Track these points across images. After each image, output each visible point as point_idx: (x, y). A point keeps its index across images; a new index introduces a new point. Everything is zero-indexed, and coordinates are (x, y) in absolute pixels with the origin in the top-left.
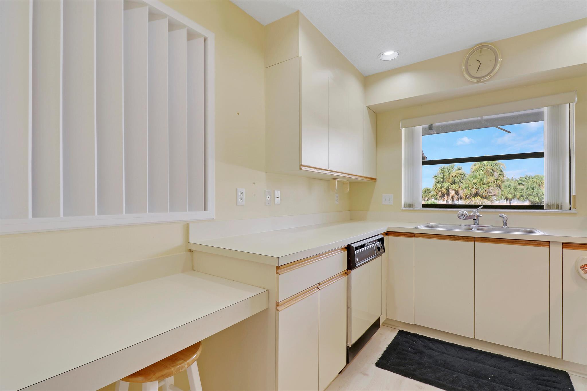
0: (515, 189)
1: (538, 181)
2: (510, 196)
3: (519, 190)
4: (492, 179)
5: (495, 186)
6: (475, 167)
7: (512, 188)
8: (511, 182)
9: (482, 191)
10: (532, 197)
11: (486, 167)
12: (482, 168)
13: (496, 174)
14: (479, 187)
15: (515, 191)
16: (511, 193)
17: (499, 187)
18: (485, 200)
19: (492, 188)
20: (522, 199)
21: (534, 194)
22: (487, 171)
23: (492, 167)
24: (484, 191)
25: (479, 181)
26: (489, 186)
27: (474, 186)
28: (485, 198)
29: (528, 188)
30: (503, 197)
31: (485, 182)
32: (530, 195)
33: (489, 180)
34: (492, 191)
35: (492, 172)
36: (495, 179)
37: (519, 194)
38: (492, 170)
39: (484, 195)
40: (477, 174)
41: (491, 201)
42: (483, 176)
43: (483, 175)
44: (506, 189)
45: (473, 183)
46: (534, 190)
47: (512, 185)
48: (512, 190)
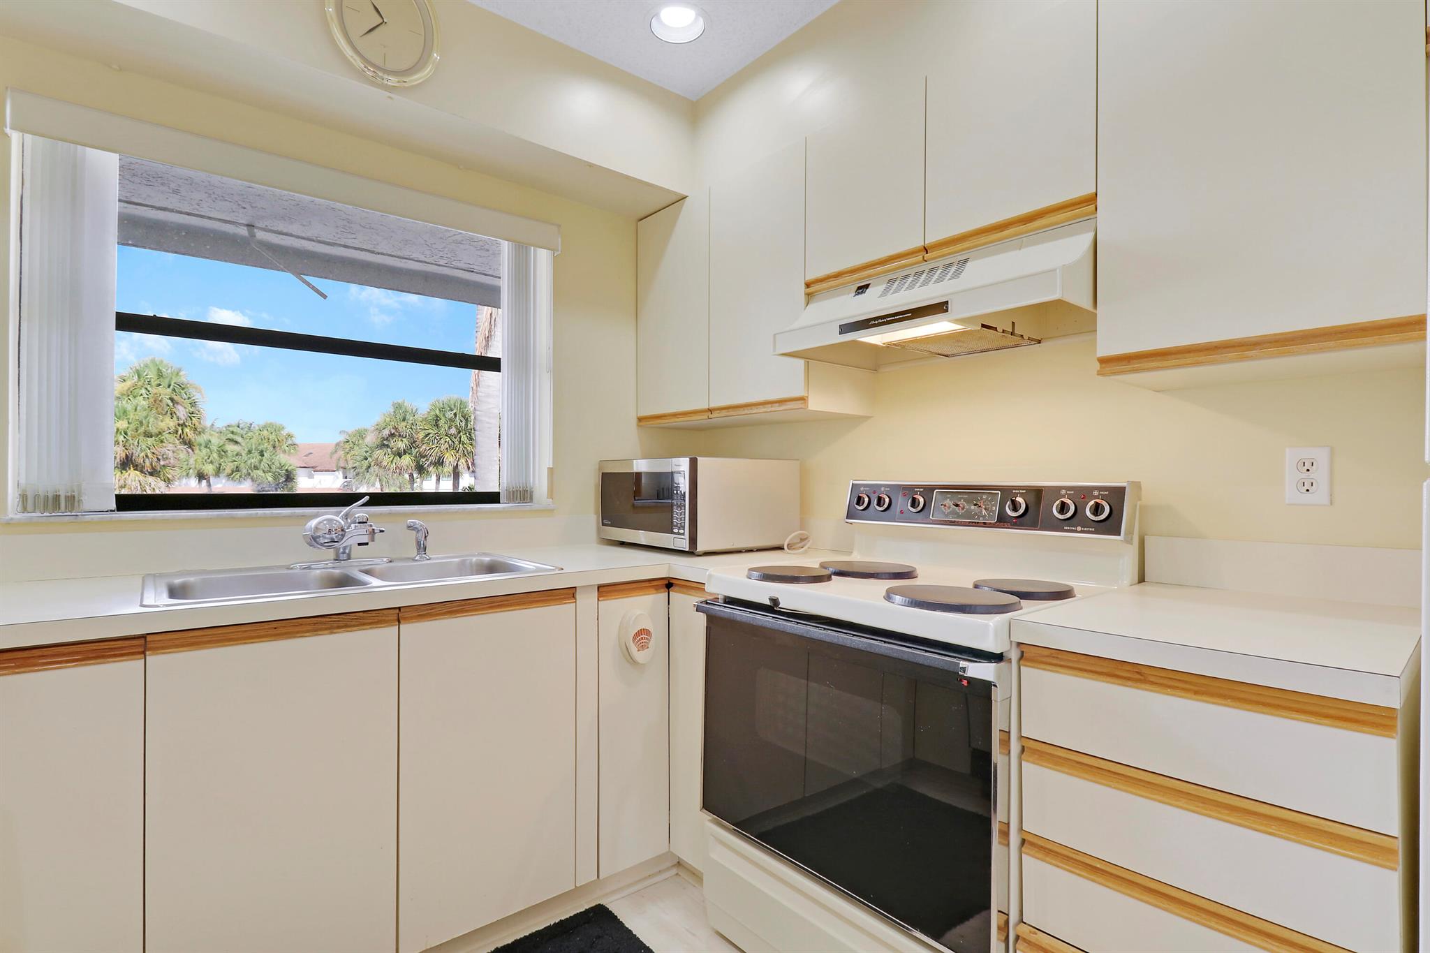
0: (222, 452)
1: (273, 437)
2: (209, 469)
3: (230, 453)
4: (169, 423)
5: (177, 442)
6: (123, 384)
7: (215, 448)
8: (211, 435)
9: (143, 454)
10: (258, 471)
11: (153, 390)
12: (143, 391)
13: (182, 412)
14: (136, 443)
15: (220, 456)
16: (211, 462)
17: (189, 444)
18: (151, 479)
19: (171, 447)
20: (238, 476)
21: (264, 465)
22: (157, 401)
23: (169, 390)
24: (150, 455)
25: (132, 426)
26: (162, 442)
27: (121, 438)
28: (151, 474)
29: (250, 452)
30: (191, 471)
31: (154, 430)
32: (256, 468)
33: (163, 425)
34: (170, 454)
35: (171, 404)
36: (179, 425)
37: (232, 464)
38: (172, 400)
39: (148, 464)
40: (129, 407)
41: (168, 481)
42: (145, 414)
43: (145, 410)
44: (200, 450)
45: (118, 430)
46: (263, 455)
47: (215, 441)
48: (215, 455)
